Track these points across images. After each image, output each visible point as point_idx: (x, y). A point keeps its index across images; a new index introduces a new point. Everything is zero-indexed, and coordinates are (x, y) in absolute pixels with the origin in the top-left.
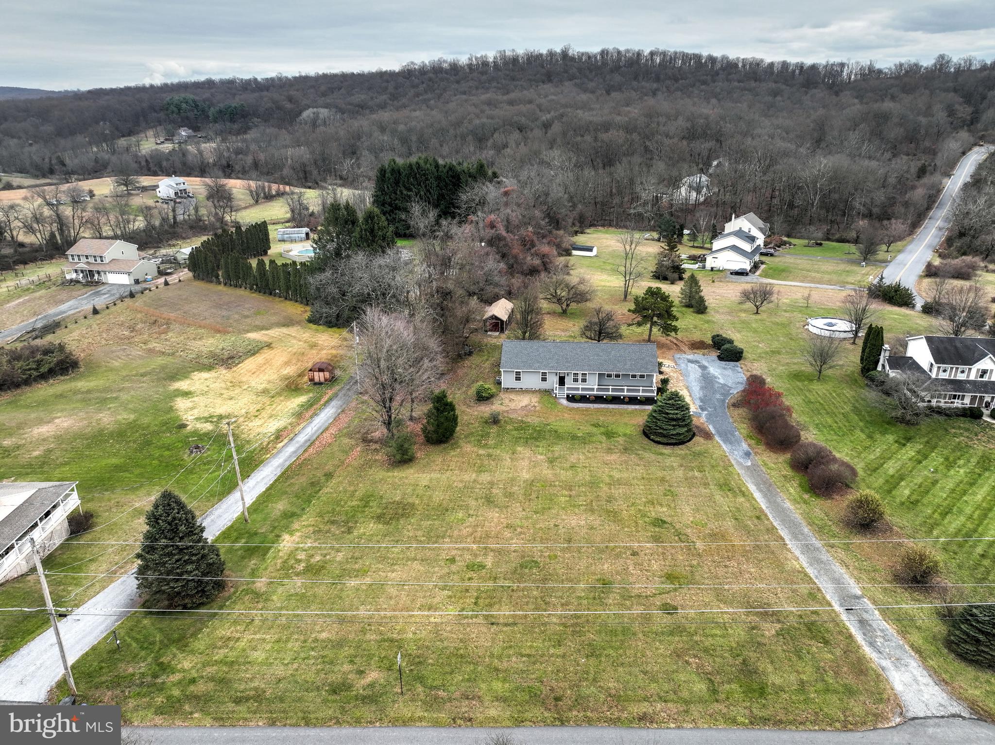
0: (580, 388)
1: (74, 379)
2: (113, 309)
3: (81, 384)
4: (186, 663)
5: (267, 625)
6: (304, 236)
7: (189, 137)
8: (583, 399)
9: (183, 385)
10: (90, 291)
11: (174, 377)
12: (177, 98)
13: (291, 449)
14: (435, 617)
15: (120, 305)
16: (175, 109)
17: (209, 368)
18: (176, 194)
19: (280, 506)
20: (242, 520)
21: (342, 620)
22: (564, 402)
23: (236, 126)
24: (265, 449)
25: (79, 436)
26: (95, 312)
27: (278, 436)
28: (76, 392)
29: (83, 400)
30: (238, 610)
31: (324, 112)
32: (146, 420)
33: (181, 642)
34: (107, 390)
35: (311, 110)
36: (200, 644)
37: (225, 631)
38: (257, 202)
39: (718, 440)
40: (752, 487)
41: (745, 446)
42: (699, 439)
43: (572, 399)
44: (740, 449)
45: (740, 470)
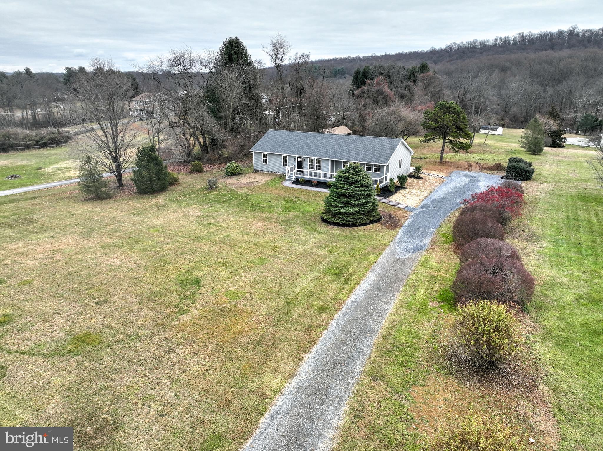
0: (308, 173)
8: (307, 182)
22: (288, 184)
39: (401, 231)
40: (370, 278)
41: (426, 241)
42: (377, 226)
43: (297, 182)
44: (415, 243)
45: (382, 260)
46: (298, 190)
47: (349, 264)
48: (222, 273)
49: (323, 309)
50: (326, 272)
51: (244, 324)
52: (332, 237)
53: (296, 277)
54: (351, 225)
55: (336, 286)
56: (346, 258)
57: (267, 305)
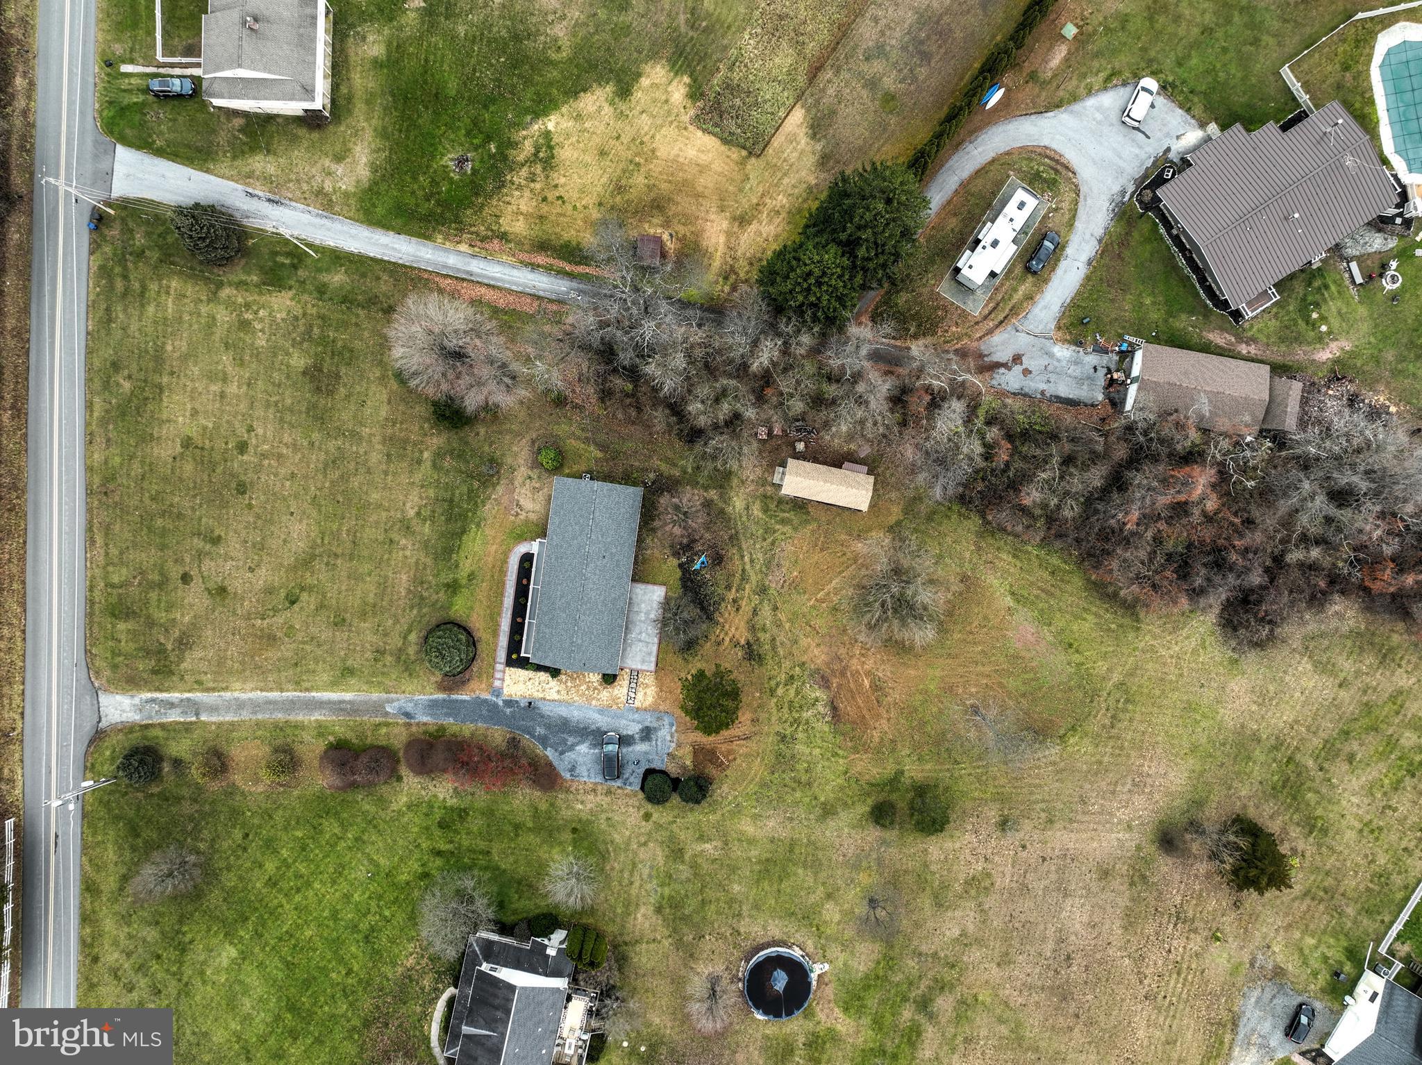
39: (441, 696)
40: (349, 695)
45: (375, 696)
46: (503, 571)
47: (360, 677)
50: (344, 668)
55: (327, 680)
56: (368, 672)
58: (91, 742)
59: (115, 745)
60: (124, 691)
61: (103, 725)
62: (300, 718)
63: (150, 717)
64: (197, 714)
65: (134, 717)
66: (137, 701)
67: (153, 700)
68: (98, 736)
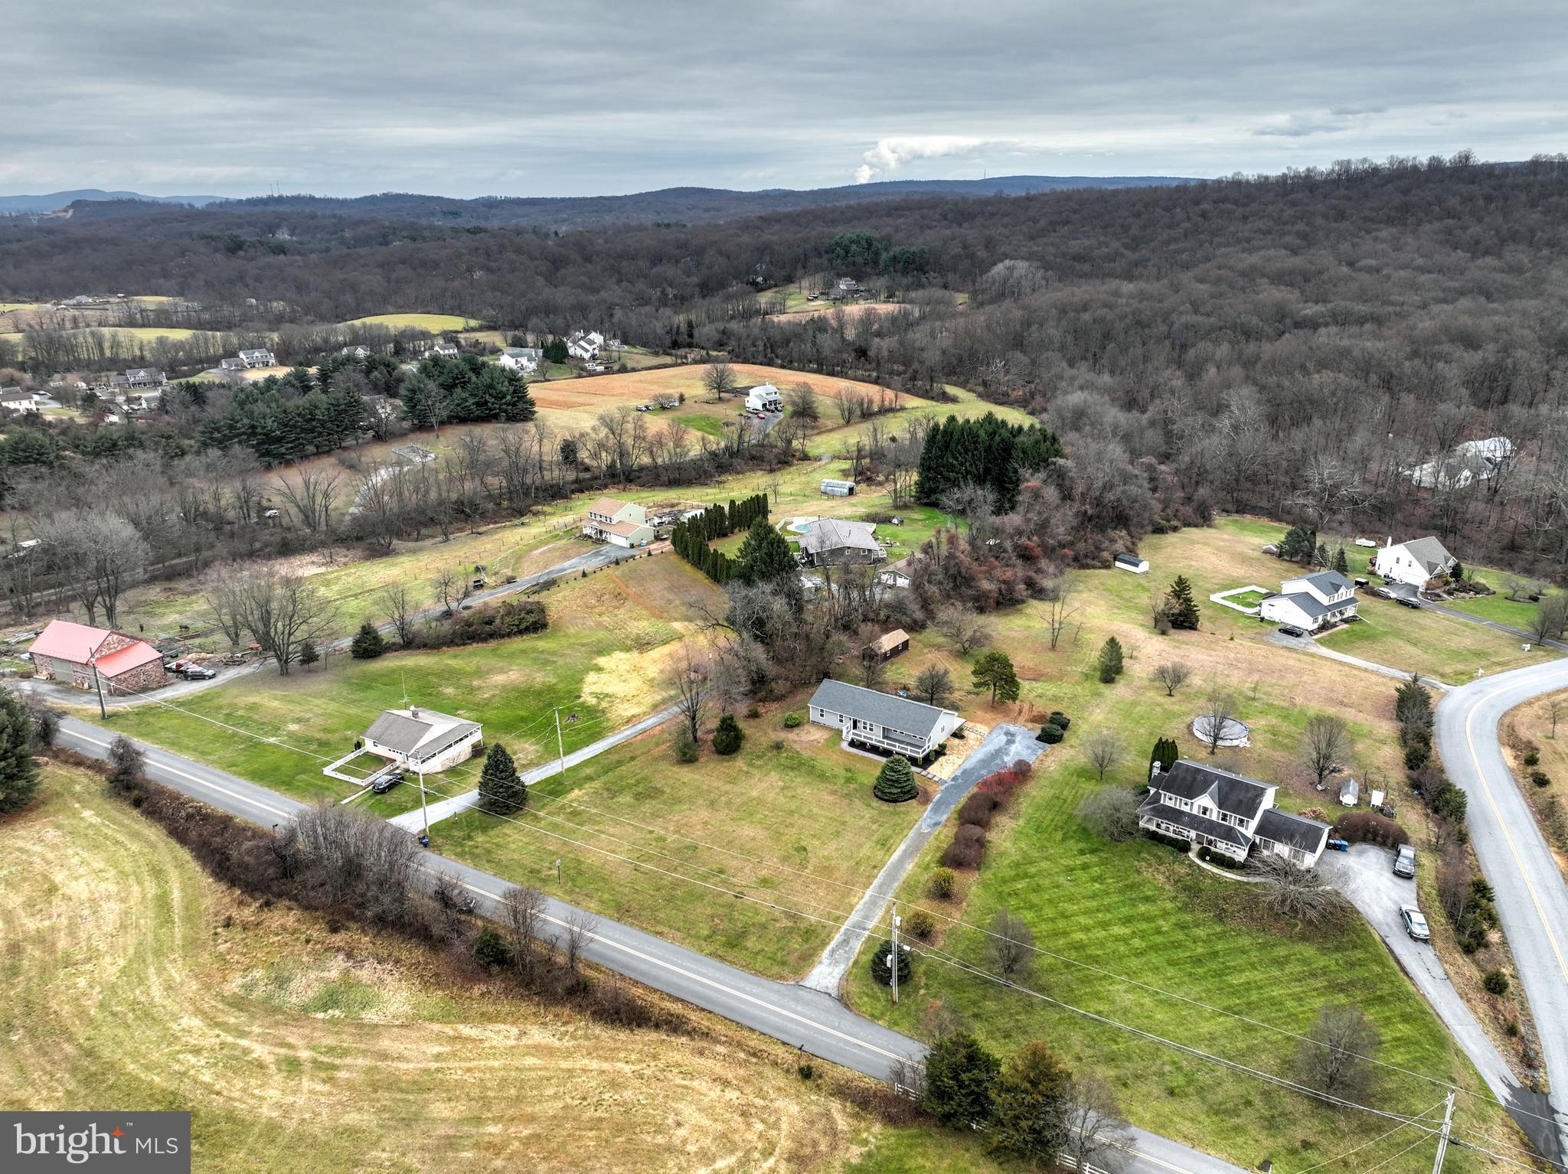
0: (863, 735)
1: (539, 638)
2: (599, 574)
3: (541, 644)
4: (480, 839)
5: (529, 834)
6: (846, 491)
7: (848, 291)
8: (862, 746)
9: (601, 661)
10: (593, 548)
11: (601, 652)
12: (849, 235)
13: (628, 733)
14: (611, 856)
15: (606, 571)
16: (842, 253)
17: (628, 649)
18: (764, 405)
19: (588, 771)
20: (561, 774)
21: (565, 843)
22: (845, 745)
23: (905, 281)
24: (613, 729)
25: (516, 689)
26: (584, 575)
27: (629, 720)
28: (535, 650)
29: (535, 659)
30: (520, 823)
31: (1022, 266)
32: (561, 686)
33: (484, 829)
34: (554, 653)
35: (1007, 262)
36: (492, 833)
37: (507, 831)
38: (848, 422)
39: (930, 806)
40: (903, 847)
41: (945, 817)
42: (914, 802)
43: (852, 744)
44: (937, 819)
45: (911, 834)
46: (855, 755)
47: (890, 837)
48: (816, 842)
49: (875, 867)
50: (877, 842)
51: (837, 875)
52: (881, 813)
53: (860, 846)
54: (895, 801)
55: (882, 853)
56: (889, 832)
57: (846, 864)
58: (847, 1006)
59: (861, 989)
60: (812, 965)
61: (834, 993)
62: (905, 875)
63: (848, 959)
64: (864, 929)
65: (839, 971)
66: (826, 961)
67: (833, 951)
68: (843, 1000)
